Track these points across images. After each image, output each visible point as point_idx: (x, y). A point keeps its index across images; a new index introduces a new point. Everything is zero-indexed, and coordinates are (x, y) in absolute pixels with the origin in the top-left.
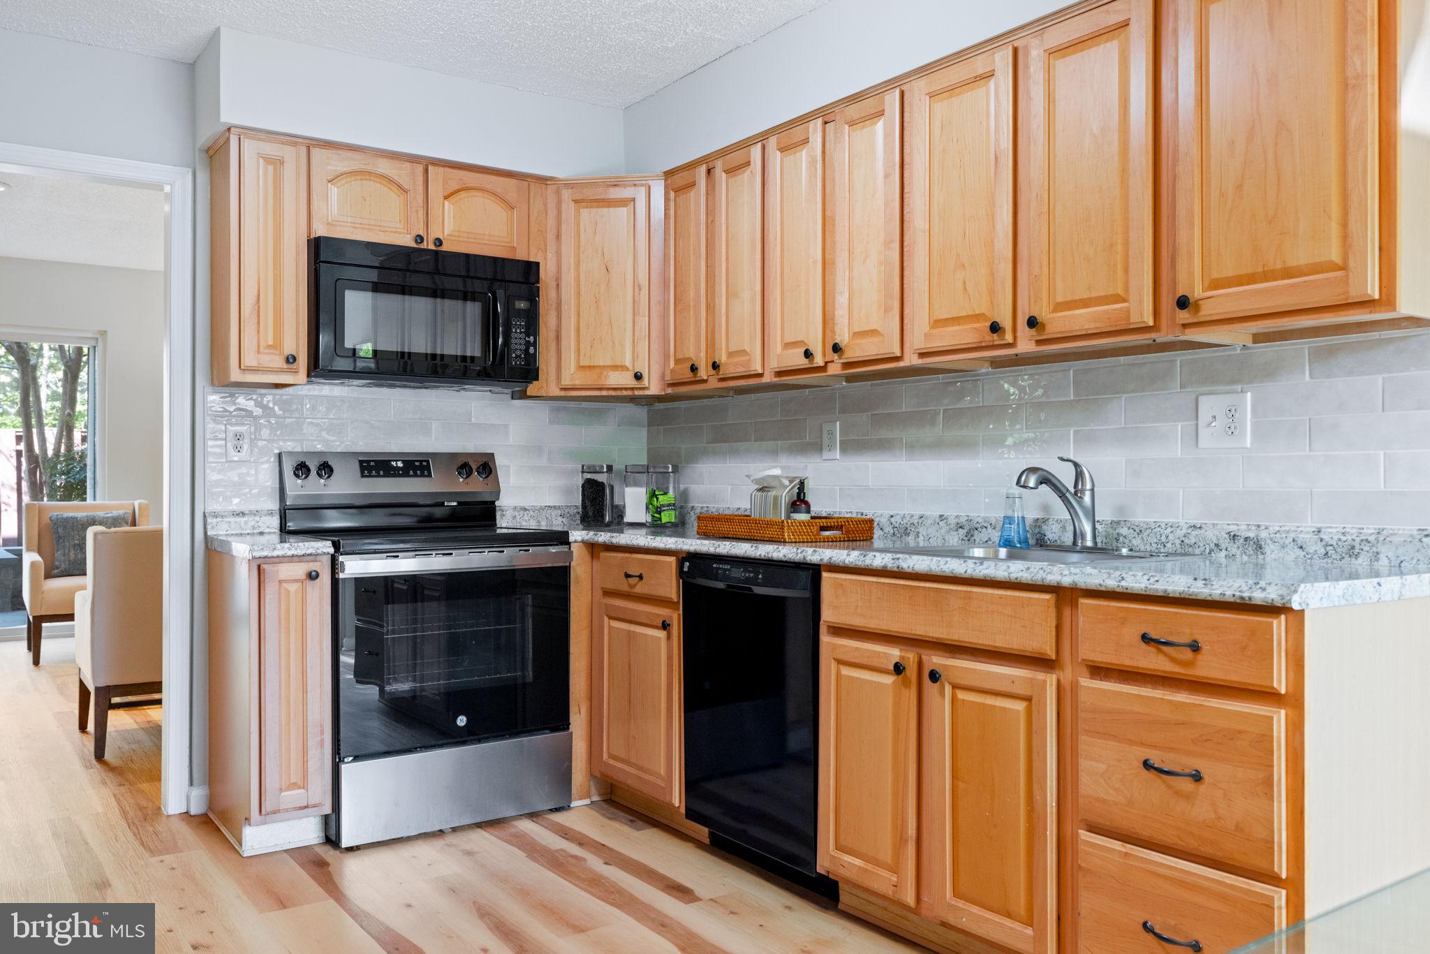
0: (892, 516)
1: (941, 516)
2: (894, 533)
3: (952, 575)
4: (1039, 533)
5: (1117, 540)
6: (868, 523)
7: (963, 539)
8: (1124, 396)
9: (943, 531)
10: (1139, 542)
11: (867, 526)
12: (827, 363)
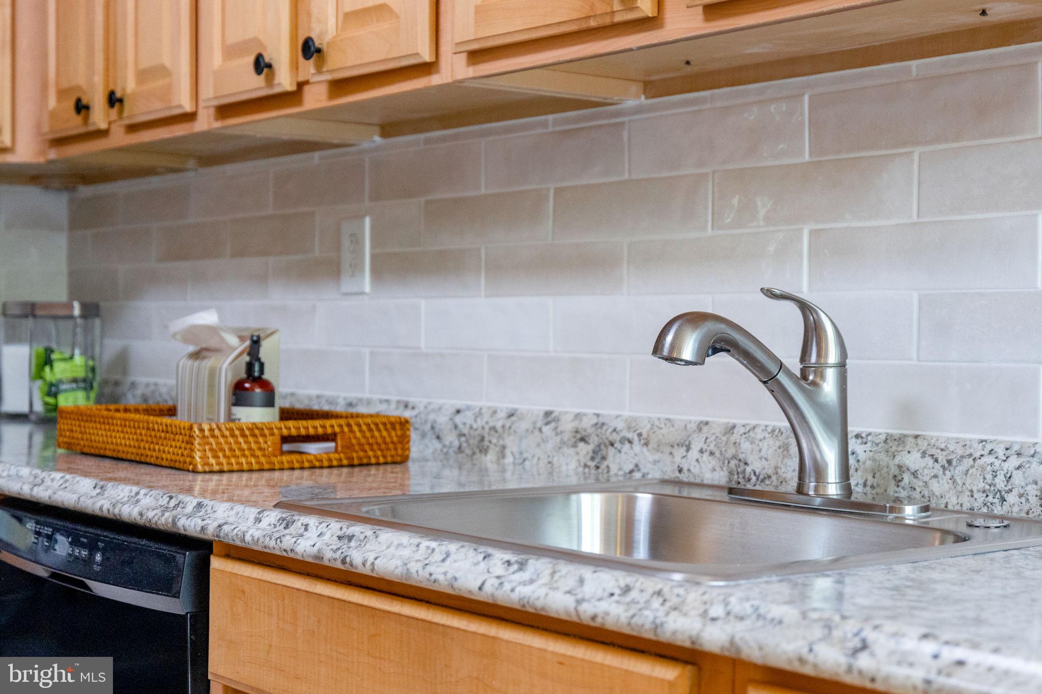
0: (458, 412)
1: (548, 414)
2: (460, 448)
3: (451, 591)
4: (734, 457)
5: (898, 480)
6: (398, 427)
7: (586, 466)
8: (917, 151)
9: (549, 446)
10: (946, 487)
11: (393, 433)
12: (301, 85)
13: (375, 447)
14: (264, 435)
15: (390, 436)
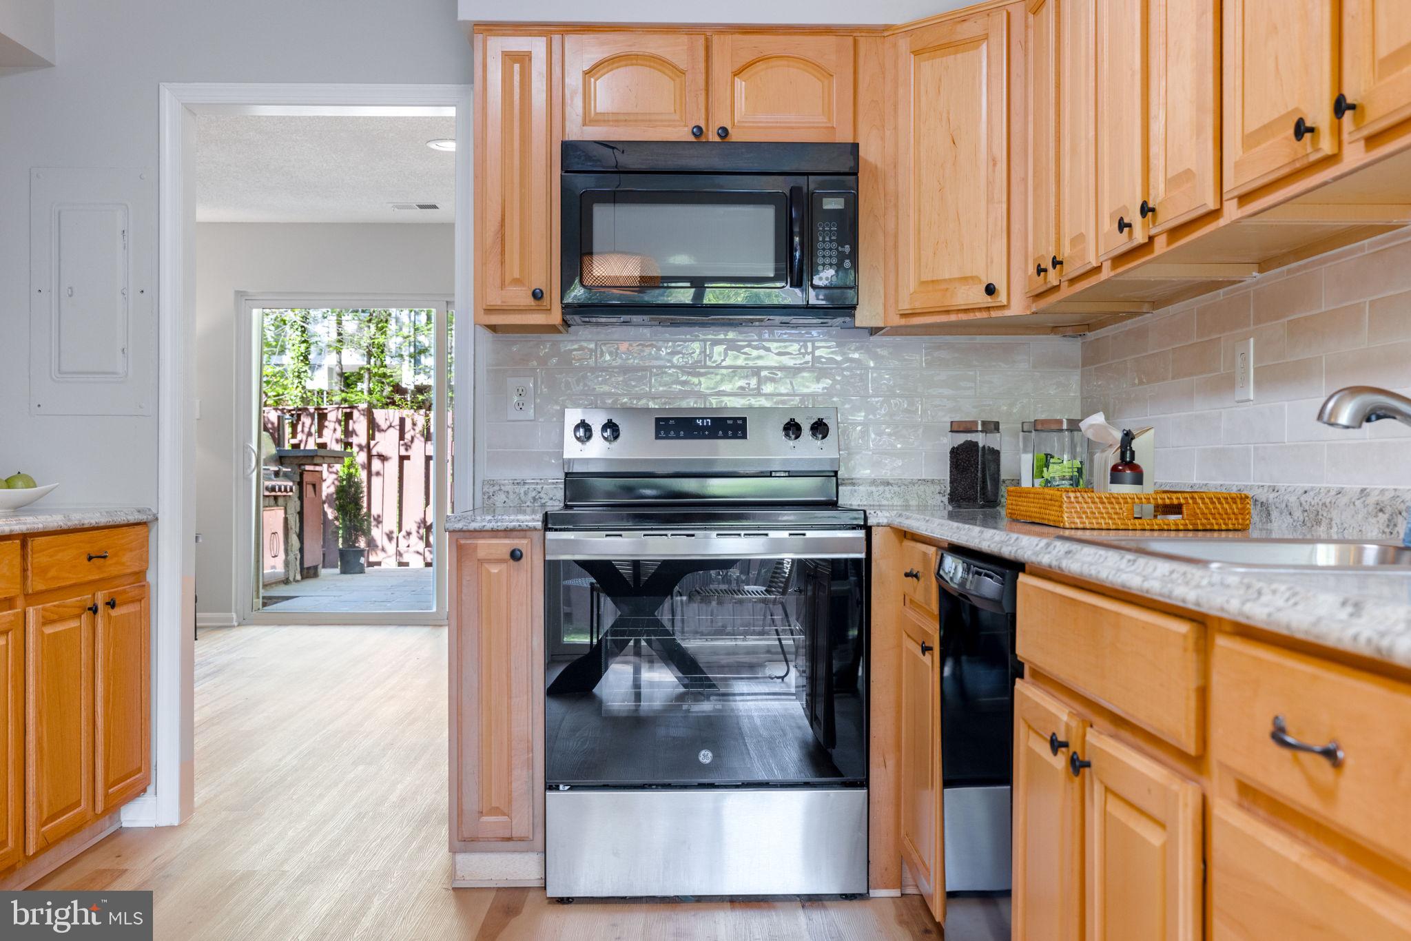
0: (1305, 492)
1: (1362, 491)
11: (1234, 506)
12: (1151, 239)
13: (1217, 516)
14: (1119, 503)
15: (1231, 508)
